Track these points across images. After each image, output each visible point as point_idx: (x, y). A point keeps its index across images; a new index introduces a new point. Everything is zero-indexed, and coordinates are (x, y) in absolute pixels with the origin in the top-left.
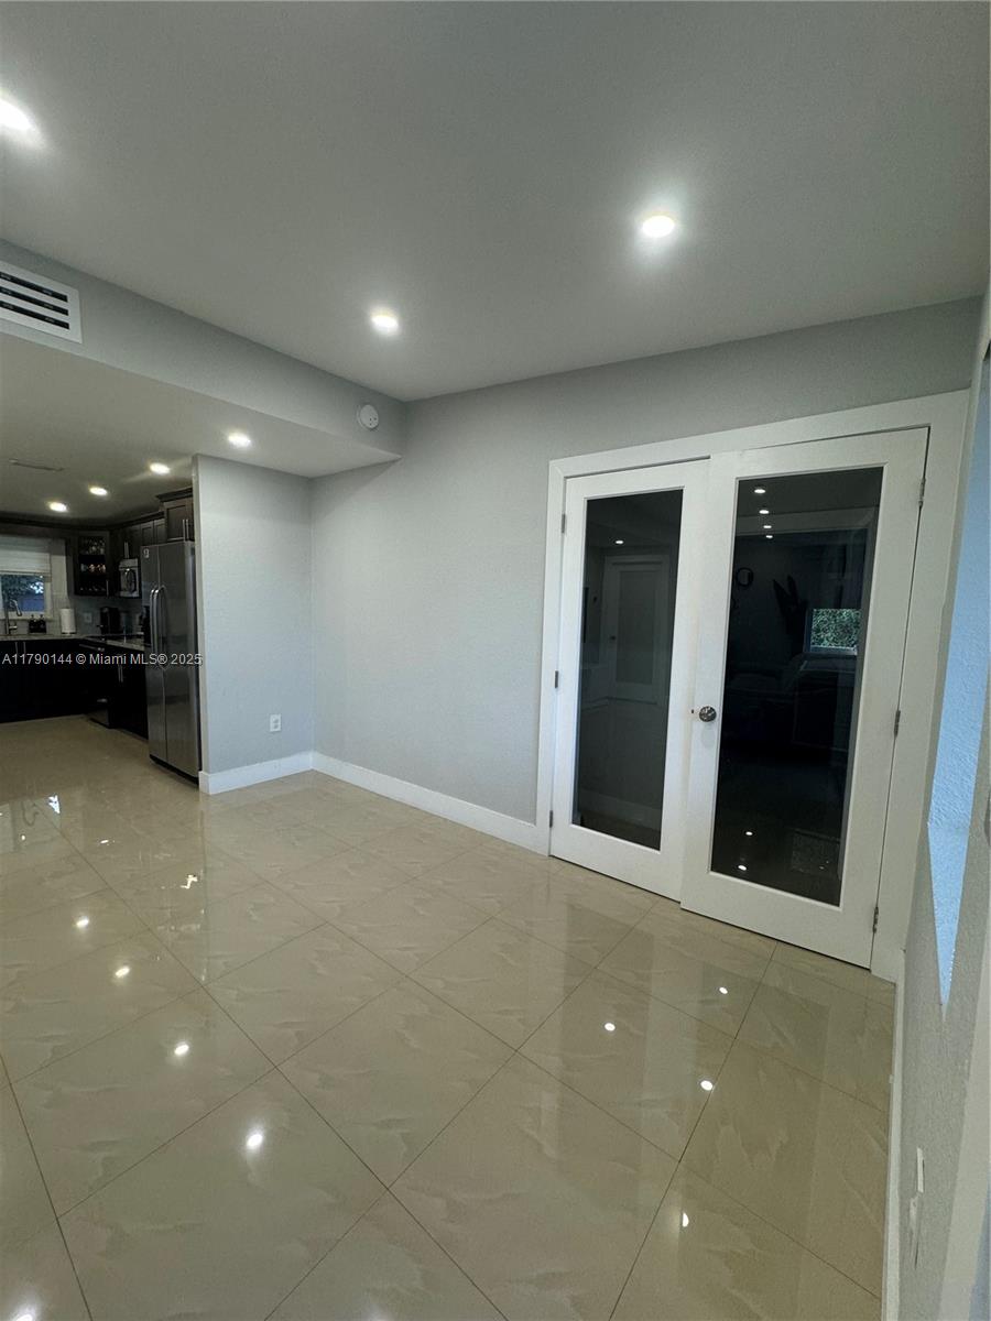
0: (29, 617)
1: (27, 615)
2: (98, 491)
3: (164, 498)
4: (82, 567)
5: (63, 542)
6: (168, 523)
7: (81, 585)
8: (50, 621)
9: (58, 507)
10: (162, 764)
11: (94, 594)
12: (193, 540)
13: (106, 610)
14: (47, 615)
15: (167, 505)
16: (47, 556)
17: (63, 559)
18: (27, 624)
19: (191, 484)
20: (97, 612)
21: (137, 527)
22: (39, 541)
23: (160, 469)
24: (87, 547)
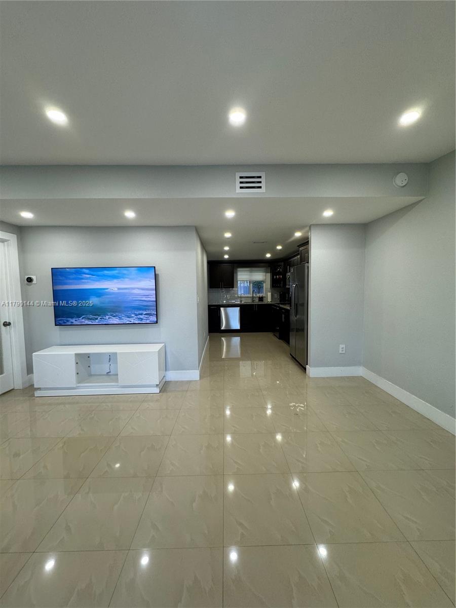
0: (259, 296)
1: (258, 295)
2: (279, 247)
3: (300, 246)
4: (275, 277)
5: (270, 268)
6: (301, 257)
7: (275, 284)
8: (265, 297)
9: (268, 255)
10: (294, 359)
11: (278, 287)
12: (308, 263)
13: (281, 293)
14: (264, 295)
15: (301, 249)
16: (264, 274)
17: (269, 274)
18: (258, 298)
19: (308, 239)
20: (279, 294)
21: (292, 259)
22: (263, 269)
23: (298, 234)
24: (276, 269)
